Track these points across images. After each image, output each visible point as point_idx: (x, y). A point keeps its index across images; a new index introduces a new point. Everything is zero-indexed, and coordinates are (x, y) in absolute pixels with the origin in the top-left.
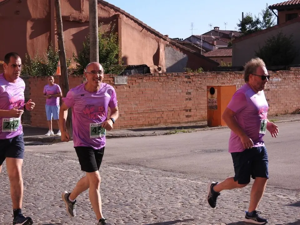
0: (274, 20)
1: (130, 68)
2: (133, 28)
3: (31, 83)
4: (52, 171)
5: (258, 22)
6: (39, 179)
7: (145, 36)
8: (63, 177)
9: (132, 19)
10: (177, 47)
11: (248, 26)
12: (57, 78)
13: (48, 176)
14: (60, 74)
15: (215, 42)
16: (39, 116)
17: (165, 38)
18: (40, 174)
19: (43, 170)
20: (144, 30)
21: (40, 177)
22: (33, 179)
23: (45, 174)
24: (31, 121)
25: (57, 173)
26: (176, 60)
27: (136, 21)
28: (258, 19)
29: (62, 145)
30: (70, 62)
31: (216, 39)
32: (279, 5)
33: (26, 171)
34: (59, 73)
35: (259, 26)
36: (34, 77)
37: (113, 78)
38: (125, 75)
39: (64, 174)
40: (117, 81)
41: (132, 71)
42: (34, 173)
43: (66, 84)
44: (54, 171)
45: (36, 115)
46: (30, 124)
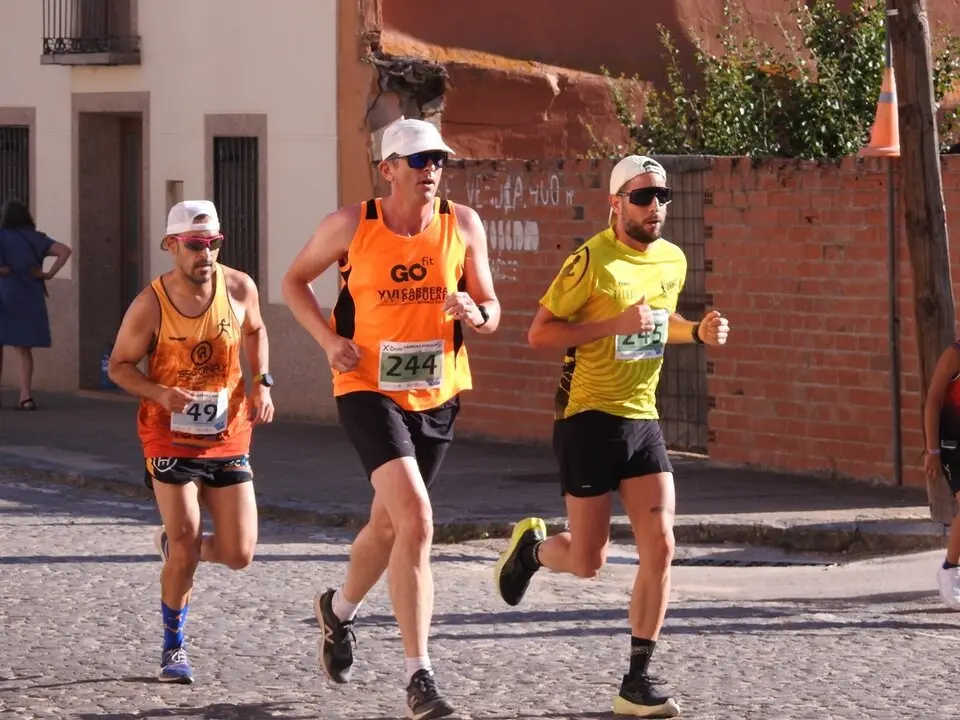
3: (717, 198)
4: (856, 679)
6: (795, 707)
8: (920, 703)
12: (874, 169)
13: (841, 698)
14: (895, 148)
16: (762, 398)
18: (797, 689)
19: (808, 671)
21: (798, 700)
22: (764, 706)
23: (822, 688)
24: (712, 433)
25: (883, 685)
29: (903, 566)
30: (949, 69)
33: (721, 674)
34: (888, 143)
36: (735, 163)
39: (922, 691)
42: (766, 682)
43: (932, 209)
44: (866, 678)
45: (740, 393)
46: (703, 451)
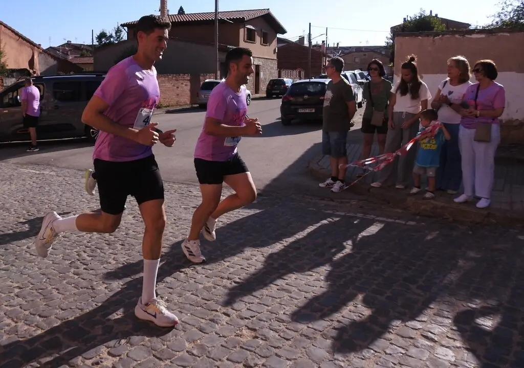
0: (124, 36)
1: (13, 71)
2: (11, 37)
5: (111, 36)
7: (21, 44)
9: (10, 29)
10: (49, 54)
11: (103, 39)
15: (69, 52)
17: (38, 47)
20: (20, 39)
26: (48, 65)
27: (13, 31)
28: (111, 34)
31: (70, 50)
32: (129, 24)
35: (112, 39)
37: (2, 80)
38: (13, 77)
40: (6, 83)
41: (15, 74)
